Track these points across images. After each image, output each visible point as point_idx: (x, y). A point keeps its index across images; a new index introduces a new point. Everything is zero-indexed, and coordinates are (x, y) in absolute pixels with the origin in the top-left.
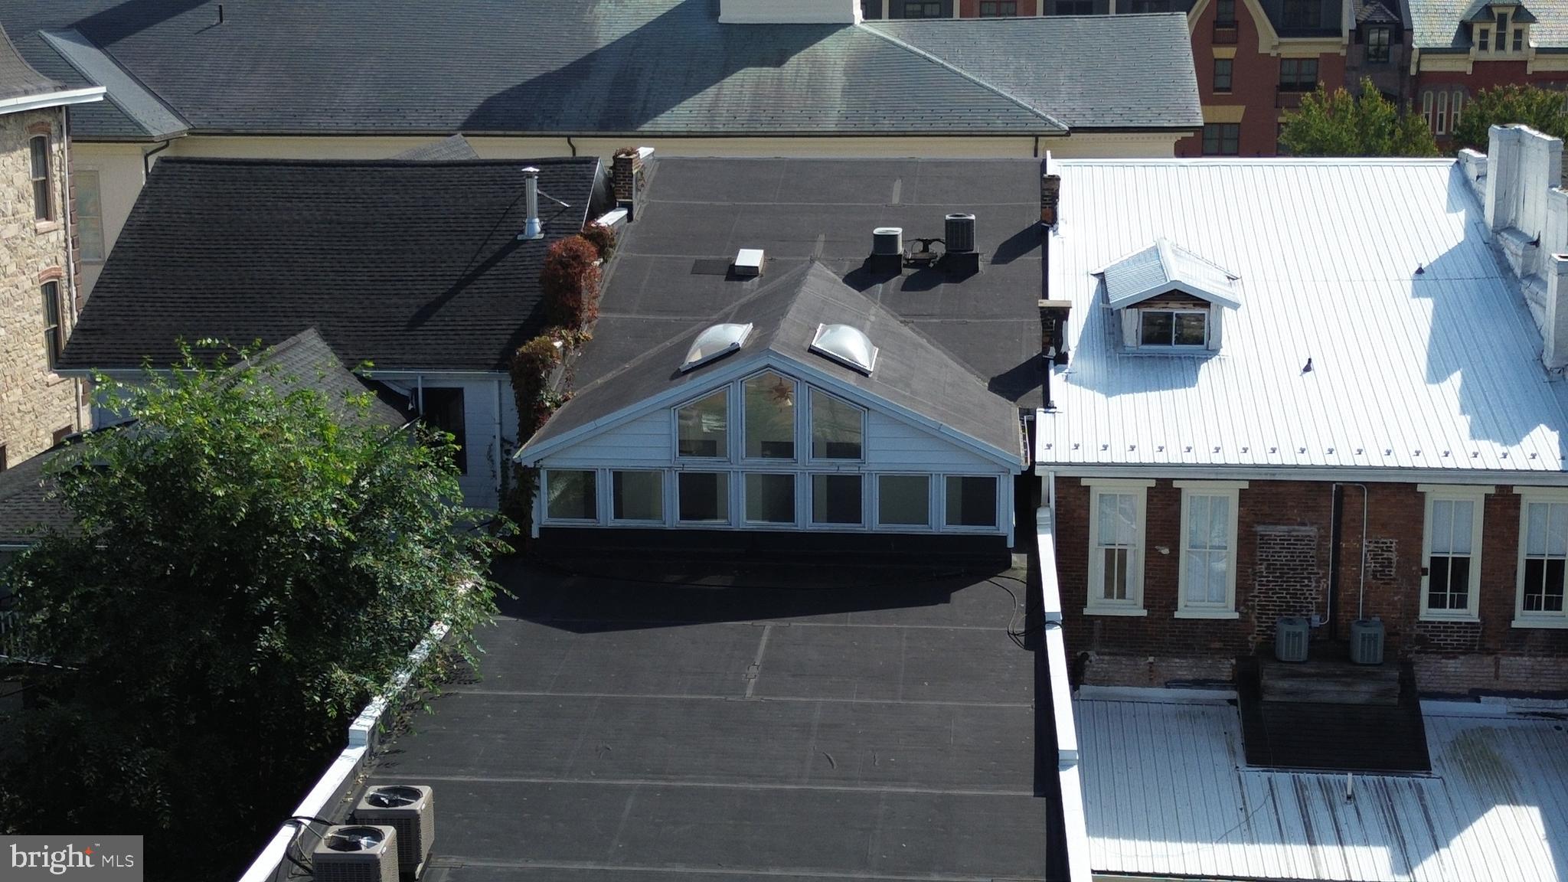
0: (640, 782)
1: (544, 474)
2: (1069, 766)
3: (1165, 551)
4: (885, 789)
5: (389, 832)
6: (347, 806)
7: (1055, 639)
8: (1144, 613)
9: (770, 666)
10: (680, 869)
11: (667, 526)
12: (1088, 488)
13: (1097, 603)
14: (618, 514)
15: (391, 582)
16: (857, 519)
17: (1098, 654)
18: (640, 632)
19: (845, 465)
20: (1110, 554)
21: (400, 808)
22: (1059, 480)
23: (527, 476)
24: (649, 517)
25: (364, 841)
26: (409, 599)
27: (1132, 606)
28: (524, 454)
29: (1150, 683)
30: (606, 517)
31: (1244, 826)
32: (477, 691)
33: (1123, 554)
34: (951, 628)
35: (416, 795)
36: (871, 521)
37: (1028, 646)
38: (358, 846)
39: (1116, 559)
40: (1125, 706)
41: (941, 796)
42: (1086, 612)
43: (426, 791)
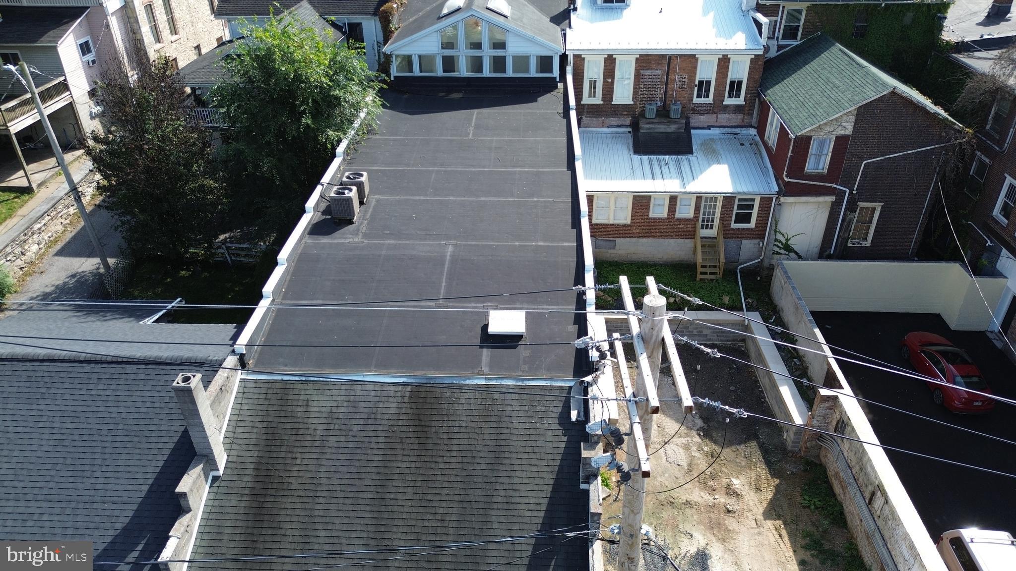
0: (436, 169)
1: (394, 56)
2: (577, 160)
3: (610, 80)
4: (518, 169)
5: (354, 188)
6: (337, 179)
7: (573, 114)
8: (602, 103)
9: (477, 127)
10: (452, 198)
11: (439, 75)
12: (584, 58)
13: (586, 100)
14: (421, 72)
15: (345, 99)
16: (505, 72)
17: (586, 117)
18: (432, 114)
19: (500, 52)
20: (591, 82)
21: (357, 180)
22: (574, 56)
23: (388, 57)
24: (431, 71)
25: (346, 192)
26: (352, 105)
27: (598, 100)
28: (386, 49)
29: (603, 126)
30: (417, 72)
31: (632, 174)
32: (378, 137)
33: (595, 82)
34: (538, 111)
35: (362, 175)
36: (510, 73)
37: (564, 117)
38: (344, 194)
39: (593, 84)
40: (594, 135)
41: (537, 171)
42: (582, 103)
43: (365, 174)
